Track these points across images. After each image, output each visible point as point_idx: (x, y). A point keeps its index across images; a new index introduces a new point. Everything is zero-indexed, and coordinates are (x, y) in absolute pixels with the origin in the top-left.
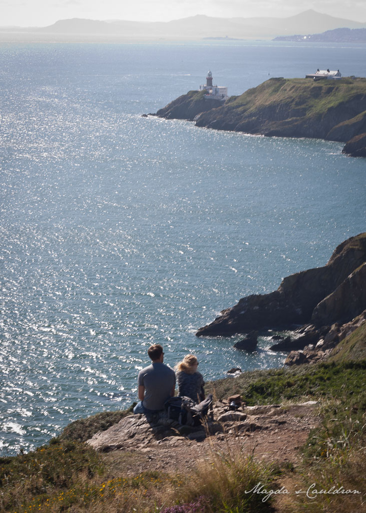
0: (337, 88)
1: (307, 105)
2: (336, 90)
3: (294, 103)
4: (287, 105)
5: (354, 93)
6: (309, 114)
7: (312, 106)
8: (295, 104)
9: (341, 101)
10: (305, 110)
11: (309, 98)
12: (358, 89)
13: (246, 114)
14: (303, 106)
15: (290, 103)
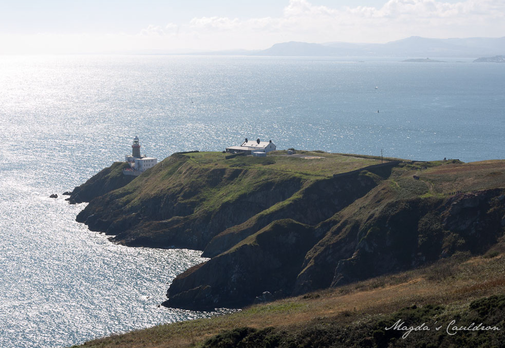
0: (246, 171)
1: (198, 198)
2: (244, 174)
3: (182, 194)
4: (174, 196)
5: (263, 180)
6: (198, 212)
7: (204, 200)
8: (183, 197)
9: (243, 191)
10: (194, 205)
11: (204, 186)
12: (271, 174)
13: (128, 206)
14: (192, 200)
15: (177, 194)
